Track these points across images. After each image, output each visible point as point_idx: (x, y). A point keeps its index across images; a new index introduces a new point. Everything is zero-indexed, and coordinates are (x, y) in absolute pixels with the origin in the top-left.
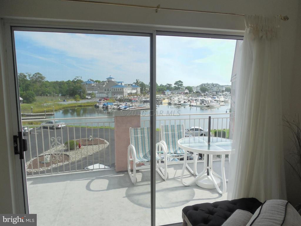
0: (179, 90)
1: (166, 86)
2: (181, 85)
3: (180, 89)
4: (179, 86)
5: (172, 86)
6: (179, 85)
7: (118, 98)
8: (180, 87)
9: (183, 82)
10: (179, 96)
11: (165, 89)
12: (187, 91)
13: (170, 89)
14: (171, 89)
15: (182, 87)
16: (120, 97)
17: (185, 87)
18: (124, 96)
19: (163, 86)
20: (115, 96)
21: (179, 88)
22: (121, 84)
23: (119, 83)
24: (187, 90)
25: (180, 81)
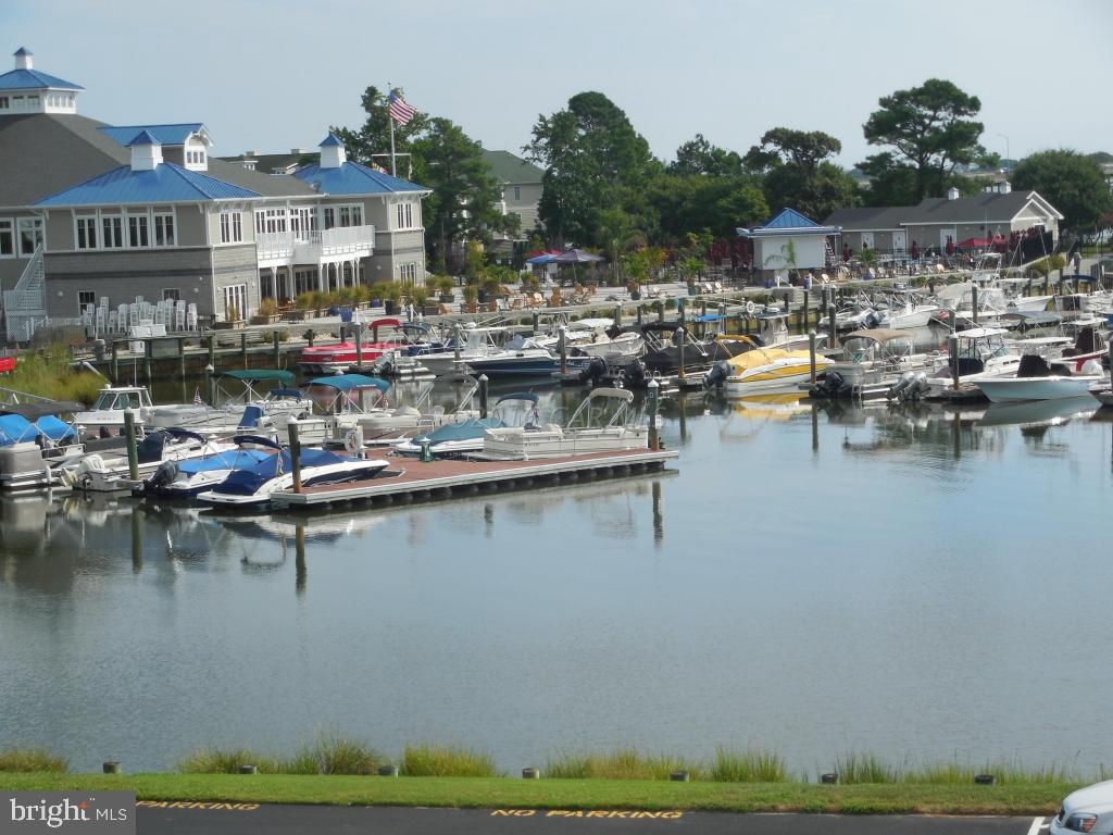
0: (928, 202)
1: (756, 157)
2: (960, 139)
3: (940, 191)
4: (934, 159)
5: (833, 159)
6: (926, 147)
7: (139, 349)
8: (938, 171)
9: (974, 104)
10: (944, 291)
11: (742, 205)
12: (1035, 215)
13: (810, 196)
14: (829, 193)
15: (971, 171)
16: (160, 331)
17: (1006, 163)
18: (208, 319)
19: (718, 162)
20: (98, 314)
21: (931, 183)
22: (173, 154)
23: (142, 138)
24: (1033, 197)
25: (940, 93)
